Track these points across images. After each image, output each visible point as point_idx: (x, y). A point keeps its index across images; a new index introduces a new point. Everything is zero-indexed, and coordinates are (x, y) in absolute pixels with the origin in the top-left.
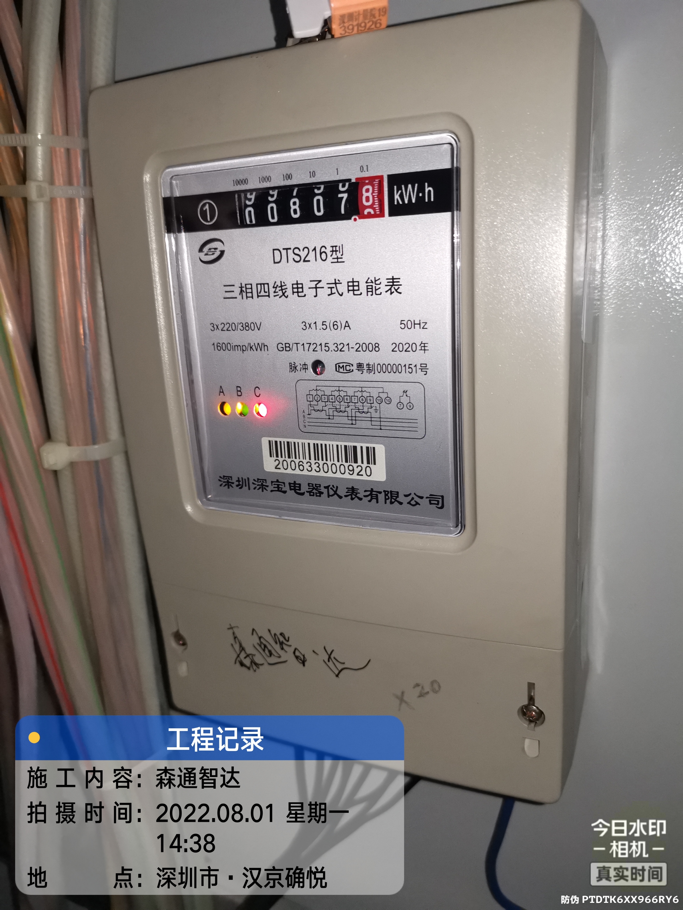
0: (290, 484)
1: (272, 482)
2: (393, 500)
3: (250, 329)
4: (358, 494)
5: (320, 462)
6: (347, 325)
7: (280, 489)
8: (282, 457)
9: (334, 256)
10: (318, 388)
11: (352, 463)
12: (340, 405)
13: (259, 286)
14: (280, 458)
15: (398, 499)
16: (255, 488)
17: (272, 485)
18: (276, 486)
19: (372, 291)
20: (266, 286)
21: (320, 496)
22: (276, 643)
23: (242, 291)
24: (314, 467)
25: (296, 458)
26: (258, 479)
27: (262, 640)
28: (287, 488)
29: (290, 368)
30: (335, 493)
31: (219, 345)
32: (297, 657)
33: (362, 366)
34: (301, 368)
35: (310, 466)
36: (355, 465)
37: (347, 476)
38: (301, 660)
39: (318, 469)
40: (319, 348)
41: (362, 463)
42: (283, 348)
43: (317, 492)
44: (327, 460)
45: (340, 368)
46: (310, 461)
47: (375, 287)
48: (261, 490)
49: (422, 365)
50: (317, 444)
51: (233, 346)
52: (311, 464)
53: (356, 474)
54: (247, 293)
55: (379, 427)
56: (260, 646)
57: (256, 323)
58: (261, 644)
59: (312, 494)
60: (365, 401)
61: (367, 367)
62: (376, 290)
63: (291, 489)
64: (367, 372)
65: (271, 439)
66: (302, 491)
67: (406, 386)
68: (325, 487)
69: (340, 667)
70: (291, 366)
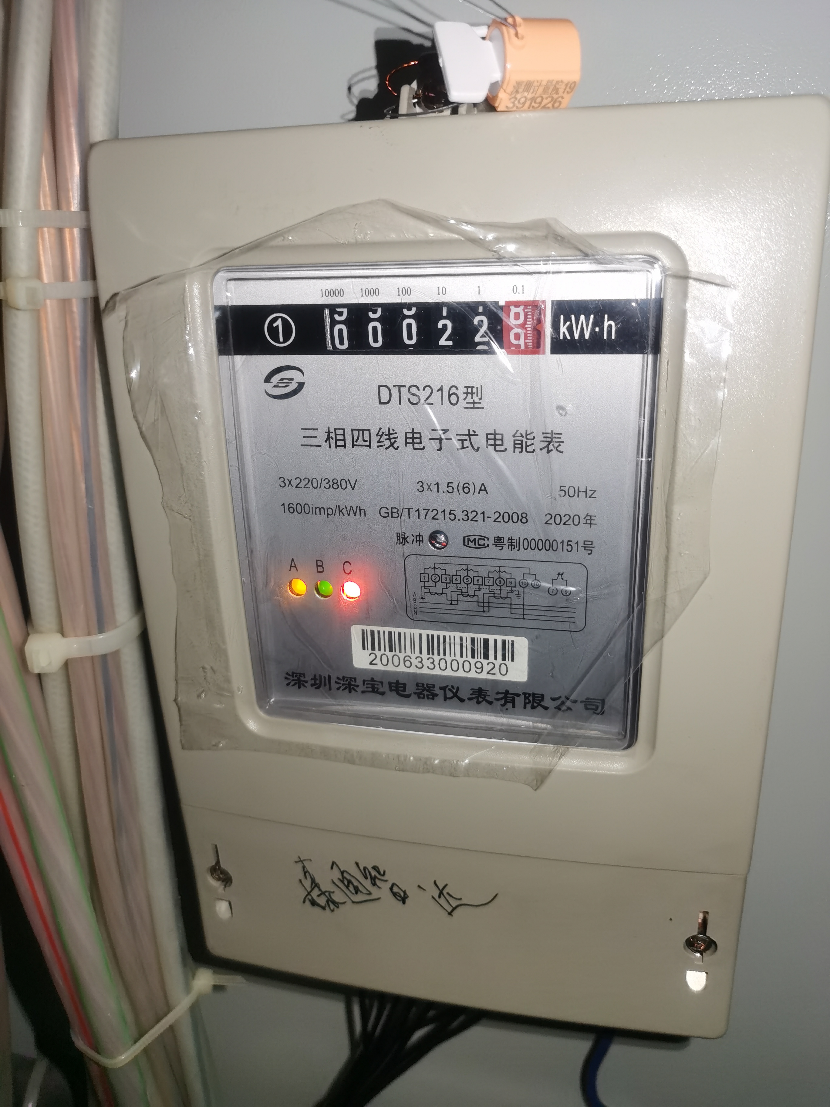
0: (390, 684)
1: (364, 681)
2: (535, 705)
3: (340, 487)
4: (487, 697)
5: (436, 658)
6: (483, 488)
7: (376, 690)
8: (380, 650)
9: (469, 399)
10: (437, 566)
11: (481, 658)
12: (468, 588)
13: (356, 433)
14: (377, 651)
15: (542, 703)
16: (338, 689)
17: (364, 685)
18: (370, 686)
19: (521, 448)
20: (366, 433)
21: (433, 699)
22: (366, 878)
23: (329, 438)
24: (427, 663)
25: (400, 651)
26: (344, 677)
27: (345, 875)
28: (386, 688)
29: (398, 540)
30: (455, 695)
31: (291, 505)
32: (395, 894)
33: (502, 541)
34: (414, 540)
35: (421, 662)
36: (485, 662)
37: (473, 675)
38: (400, 896)
39: (432, 666)
40: (441, 516)
41: (496, 658)
42: (388, 513)
43: (429, 693)
44: (445, 654)
45: (470, 542)
46: (421, 656)
47: (526, 442)
48: (347, 690)
49: (586, 543)
50: (432, 636)
51: (312, 508)
52: (422, 660)
53: (486, 673)
54: (336, 440)
55: (522, 616)
56: (342, 882)
57: (349, 480)
58: (343, 879)
59: (422, 696)
60: (504, 584)
61: (508, 542)
62: (527, 446)
63: (391, 690)
64: (509, 549)
65: (365, 627)
66: (407, 693)
67: (561, 568)
68: (441, 688)
69: (455, 904)
70: (400, 537)
